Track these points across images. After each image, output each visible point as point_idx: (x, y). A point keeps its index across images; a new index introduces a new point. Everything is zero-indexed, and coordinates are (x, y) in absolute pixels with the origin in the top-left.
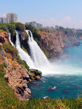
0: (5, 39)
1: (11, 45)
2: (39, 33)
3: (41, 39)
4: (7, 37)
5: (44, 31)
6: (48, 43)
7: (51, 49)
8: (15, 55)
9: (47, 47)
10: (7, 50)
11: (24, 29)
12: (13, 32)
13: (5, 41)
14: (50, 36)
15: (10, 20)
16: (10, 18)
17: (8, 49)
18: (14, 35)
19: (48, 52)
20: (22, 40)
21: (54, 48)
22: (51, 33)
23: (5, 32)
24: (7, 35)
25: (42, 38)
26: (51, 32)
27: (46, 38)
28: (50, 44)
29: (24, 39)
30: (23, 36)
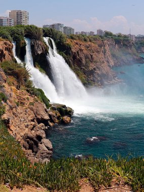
0: (6, 52)
1: (16, 62)
2: (68, 42)
3: (72, 52)
4: (9, 50)
5: (77, 38)
6: (83, 59)
7: (91, 68)
8: (23, 79)
9: (84, 66)
10: (9, 72)
11: (40, 35)
12: (20, 40)
13: (4, 56)
14: (88, 47)
15: (16, 21)
16: (16, 18)
17: (10, 69)
18: (22, 45)
19: (85, 74)
20: (36, 54)
21: (95, 67)
22: (89, 43)
23: (5, 41)
24: (9, 45)
25: (74, 50)
26: (90, 41)
27: (81, 50)
28: (87, 60)
29: (40, 53)
30: (38, 47)
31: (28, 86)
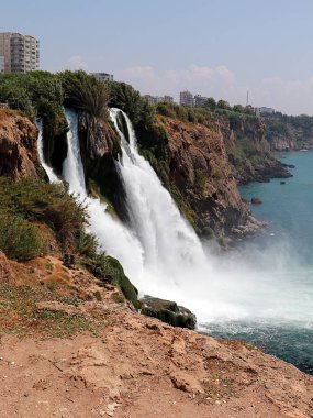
2: (158, 122)
3: (169, 149)
4: (29, 143)
6: (191, 170)
7: (206, 193)
8: (71, 232)
9: (191, 188)
10: (37, 210)
11: (101, 102)
12: (53, 116)
14: (197, 138)
15: (9, 61)
17: (39, 204)
18: (57, 131)
19: (193, 208)
20: (92, 157)
21: (215, 190)
24: (30, 130)
25: (173, 146)
27: (186, 145)
28: (200, 171)
29: (101, 152)
30: (98, 135)
31: (87, 253)
